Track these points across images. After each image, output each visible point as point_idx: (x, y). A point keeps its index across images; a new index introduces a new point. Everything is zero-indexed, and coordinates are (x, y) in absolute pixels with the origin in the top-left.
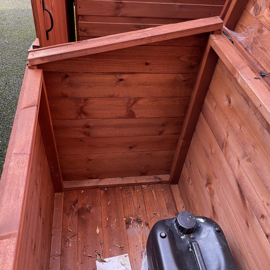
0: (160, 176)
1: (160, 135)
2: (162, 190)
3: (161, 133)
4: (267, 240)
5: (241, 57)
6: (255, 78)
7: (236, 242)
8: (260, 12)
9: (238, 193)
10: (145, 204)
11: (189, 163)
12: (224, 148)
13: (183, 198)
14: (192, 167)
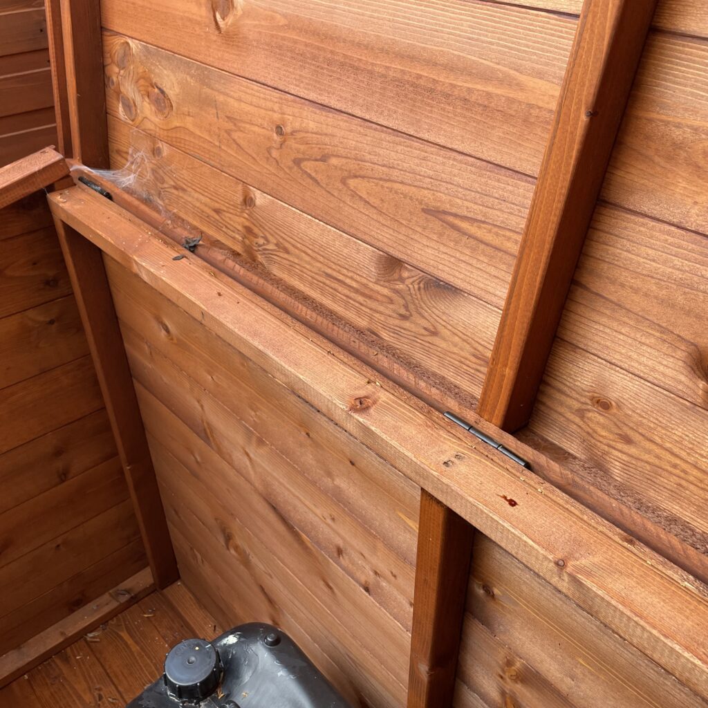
0: (128, 583)
1: (63, 481)
2: (146, 616)
3: (63, 476)
4: (372, 599)
5: (134, 223)
6: (175, 259)
7: (335, 642)
8: (136, 110)
9: (281, 528)
10: (112, 681)
11: (173, 512)
12: (211, 438)
13: (205, 607)
14: (182, 518)
